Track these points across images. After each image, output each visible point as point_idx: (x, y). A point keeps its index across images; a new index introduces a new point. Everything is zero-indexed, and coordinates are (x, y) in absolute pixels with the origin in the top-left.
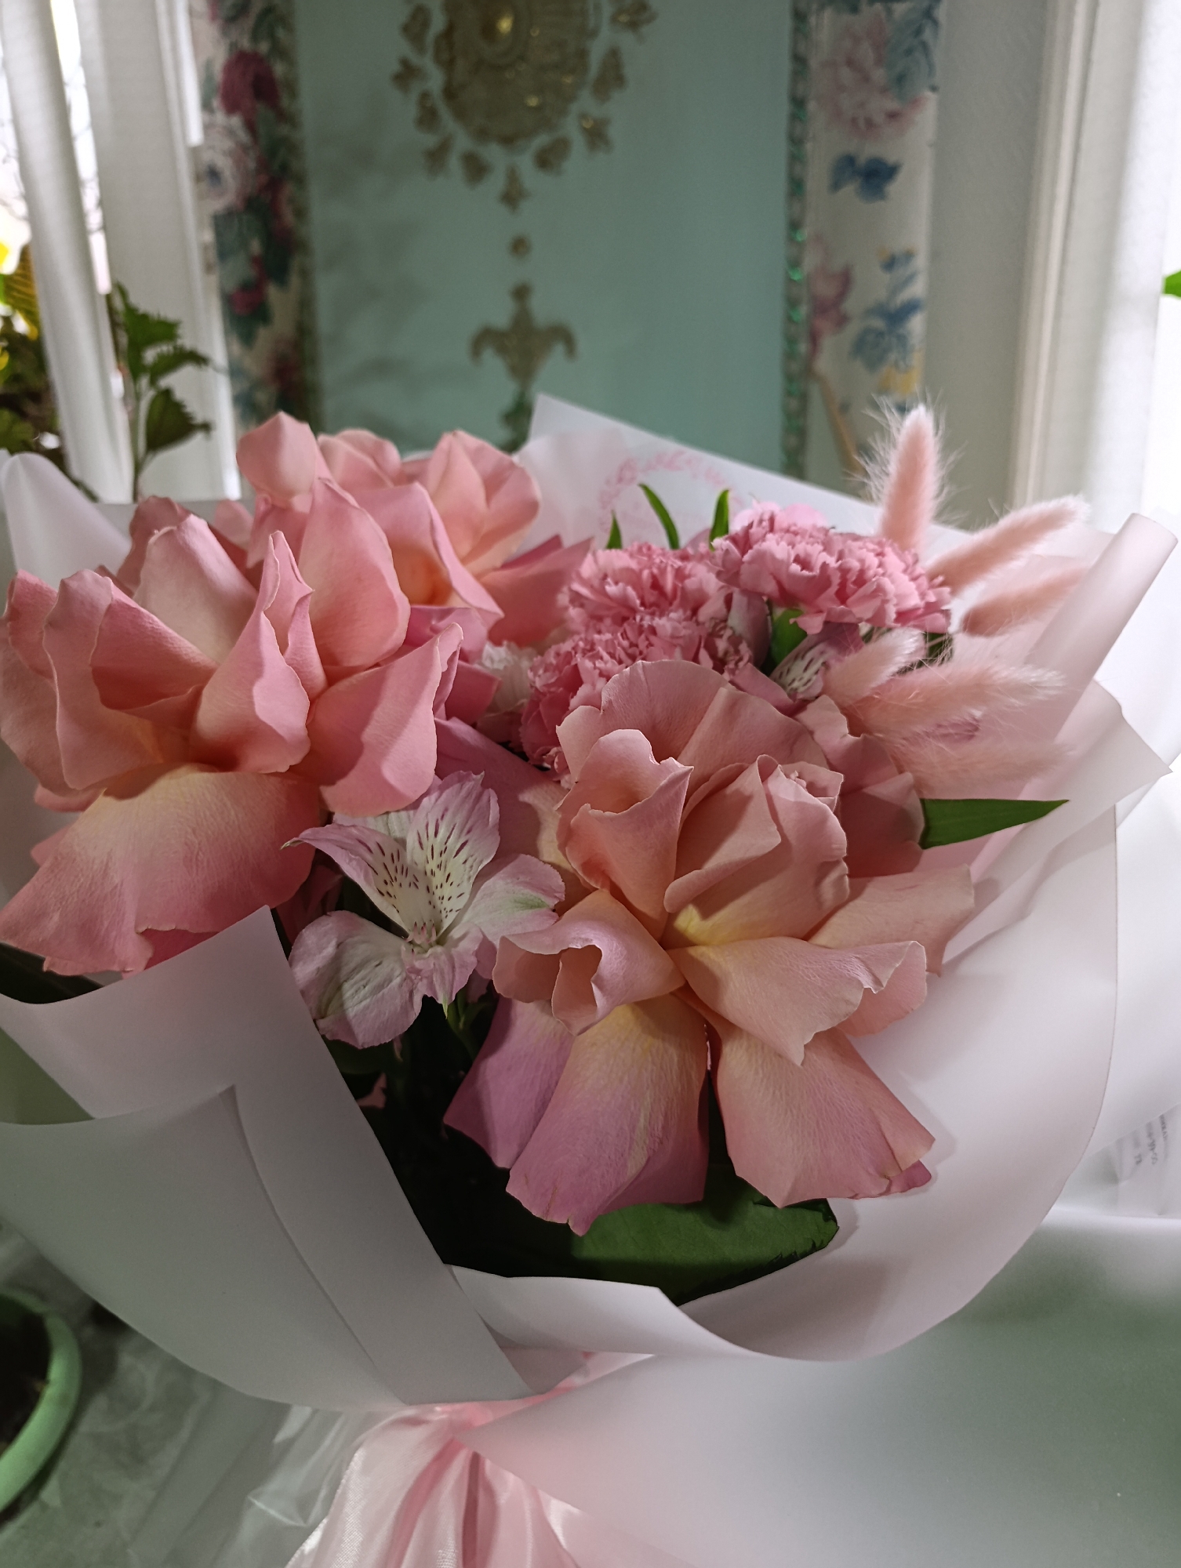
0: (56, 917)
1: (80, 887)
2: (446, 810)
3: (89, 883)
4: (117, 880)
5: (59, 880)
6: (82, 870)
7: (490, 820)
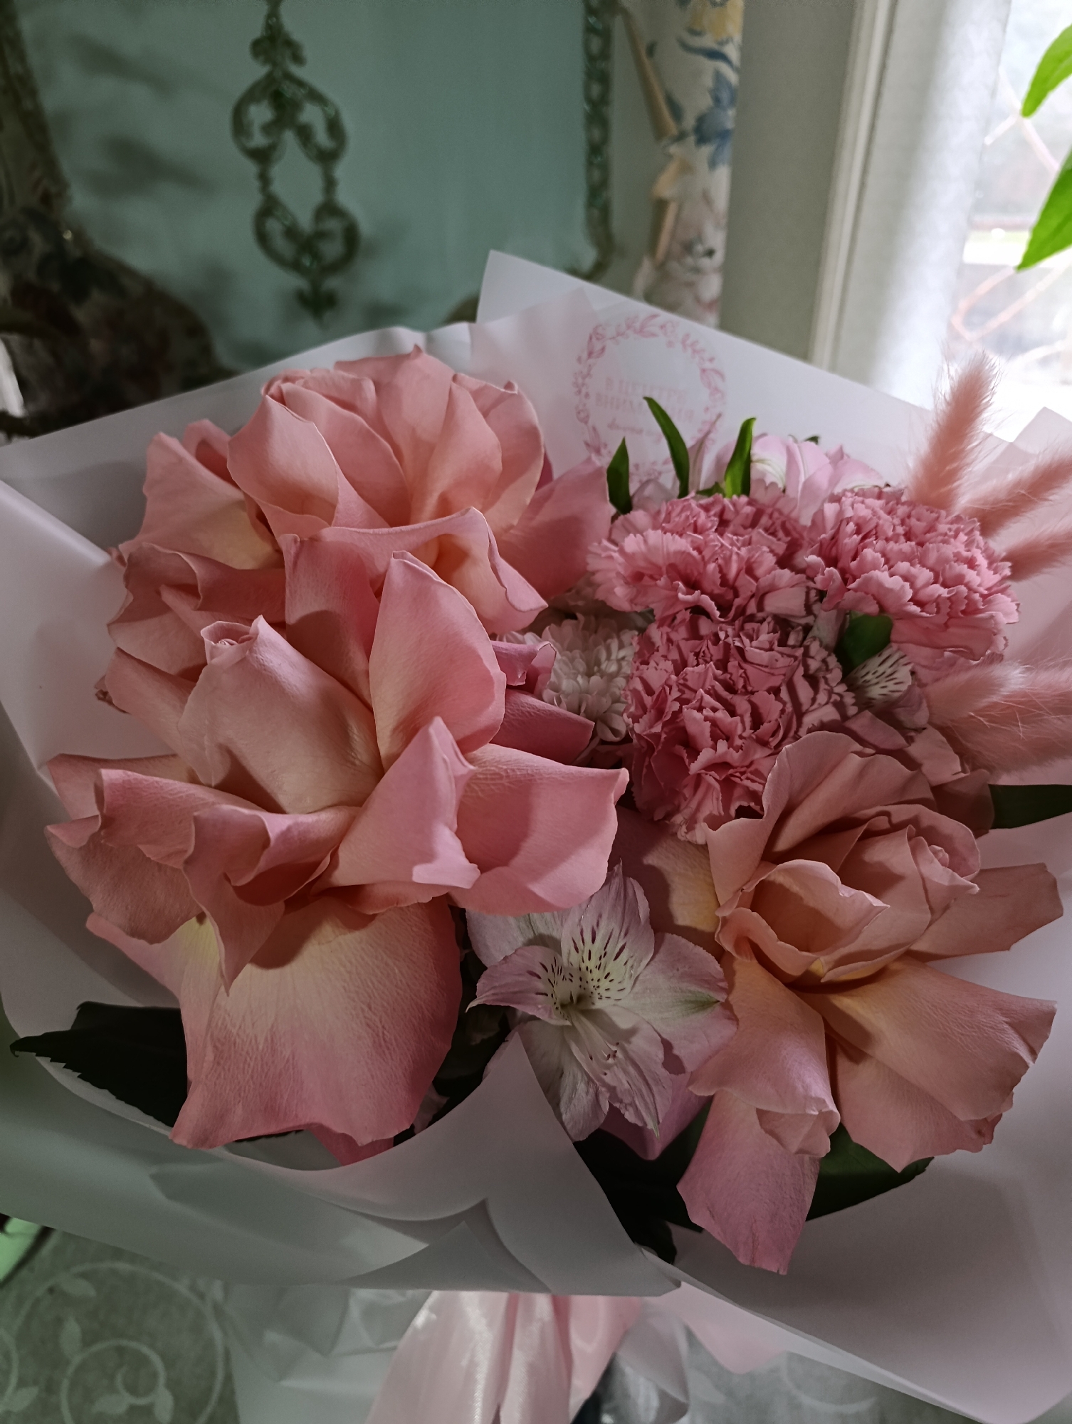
0: (239, 1110)
1: (253, 1071)
2: (600, 916)
3: (259, 1066)
4: (287, 1053)
5: (229, 1070)
6: (247, 1053)
7: (641, 915)
